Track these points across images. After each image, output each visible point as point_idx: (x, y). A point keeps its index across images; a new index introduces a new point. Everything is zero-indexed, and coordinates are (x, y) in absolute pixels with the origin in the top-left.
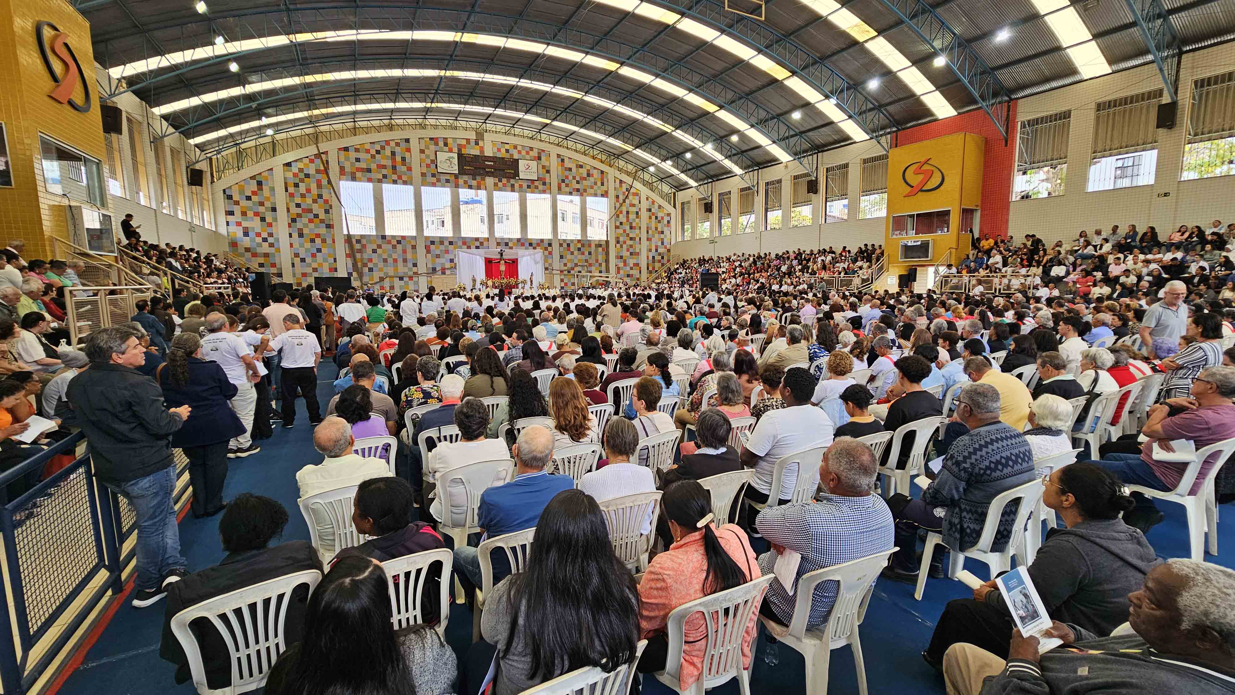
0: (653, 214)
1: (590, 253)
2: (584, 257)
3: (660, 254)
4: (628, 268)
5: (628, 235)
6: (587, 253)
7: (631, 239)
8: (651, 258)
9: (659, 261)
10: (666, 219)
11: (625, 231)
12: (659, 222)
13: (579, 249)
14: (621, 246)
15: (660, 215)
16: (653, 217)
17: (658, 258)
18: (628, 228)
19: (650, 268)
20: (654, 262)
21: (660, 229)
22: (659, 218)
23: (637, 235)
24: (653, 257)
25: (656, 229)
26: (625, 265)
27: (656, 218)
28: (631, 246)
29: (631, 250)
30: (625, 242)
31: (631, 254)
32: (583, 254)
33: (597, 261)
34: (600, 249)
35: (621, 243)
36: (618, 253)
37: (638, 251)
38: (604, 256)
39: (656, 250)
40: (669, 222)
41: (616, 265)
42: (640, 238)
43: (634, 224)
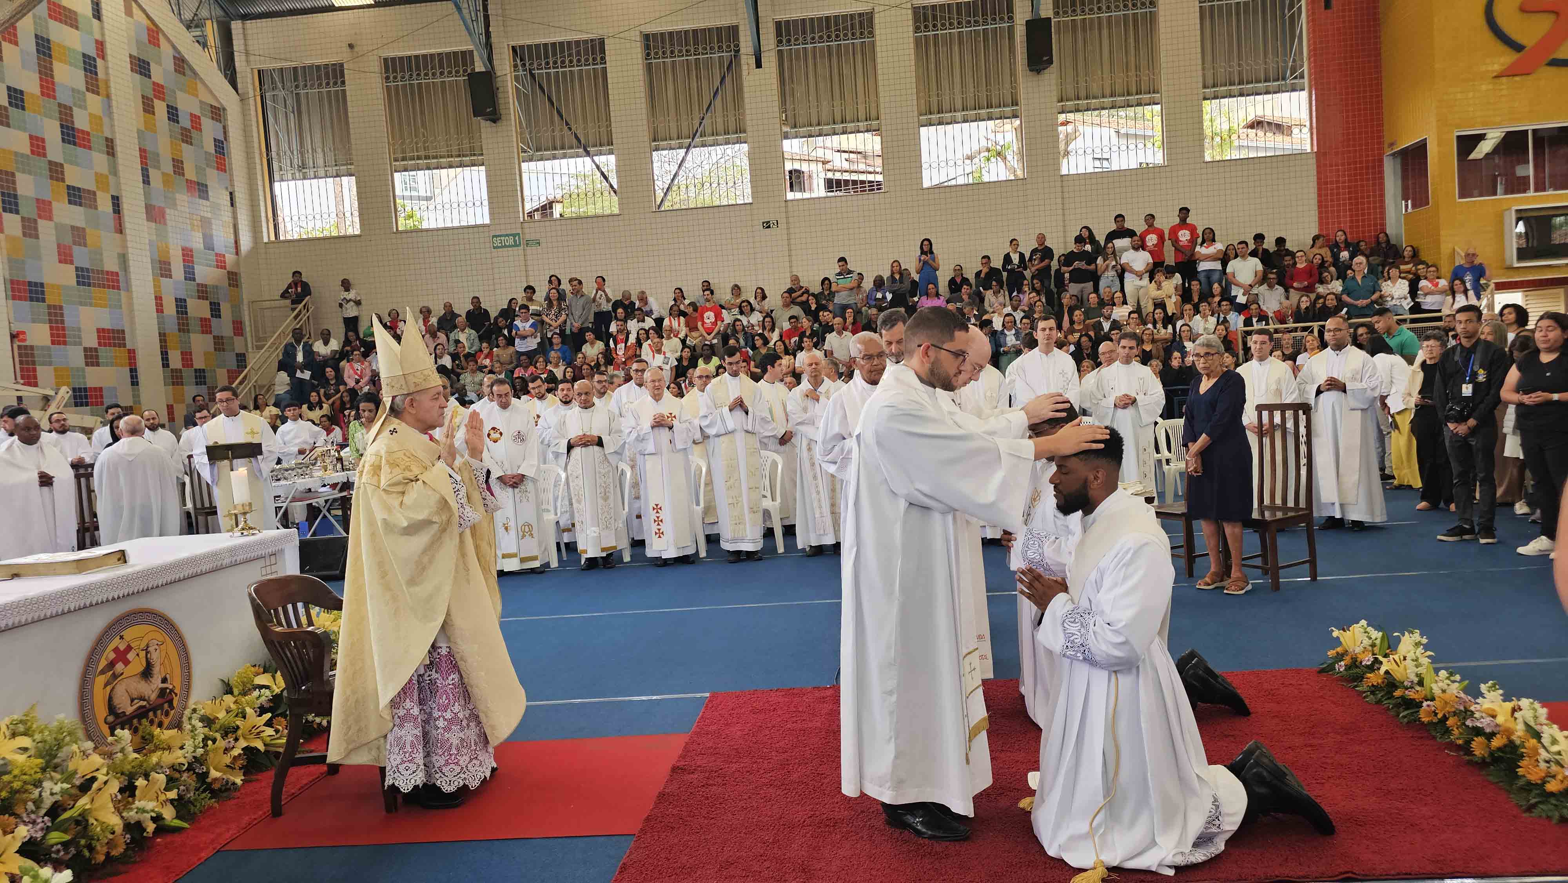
0: (159, 91)
3: (203, 292)
4: (75, 356)
5: (56, 171)
7: (76, 196)
8: (170, 309)
9: (205, 326)
10: (209, 130)
11: (38, 145)
12: (186, 137)
14: (30, 229)
15: (187, 105)
16: (160, 107)
17: (198, 309)
18: (52, 131)
19: (176, 361)
20: (184, 327)
21: (190, 173)
22: (185, 122)
23: (100, 179)
24: (181, 304)
25: (178, 166)
26: (59, 336)
27: (173, 114)
28: (79, 235)
29: (81, 257)
30: (44, 208)
31: (84, 277)
35: (28, 209)
36: (13, 263)
37: (111, 264)
39: (190, 276)
40: (220, 146)
41: (13, 337)
42: (116, 201)
43: (81, 121)
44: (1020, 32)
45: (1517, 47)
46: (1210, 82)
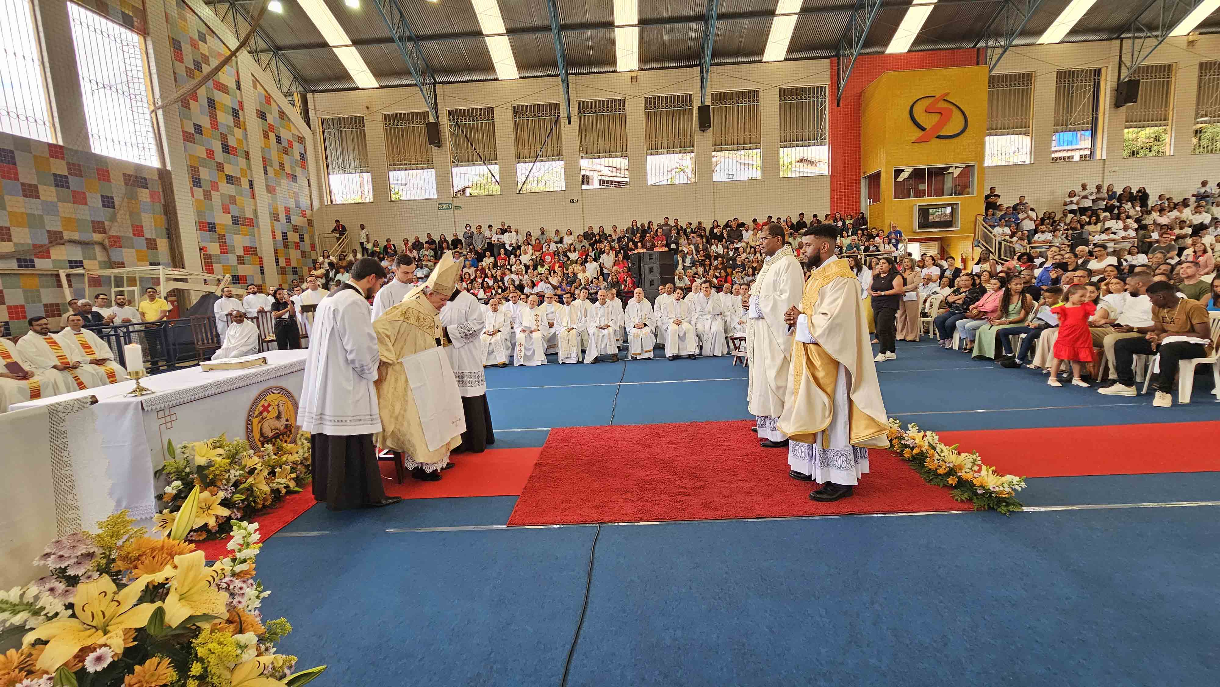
0: (271, 128)
1: (108, 202)
2: (84, 213)
3: (295, 229)
4: (232, 259)
5: (220, 167)
6: (95, 201)
7: (230, 179)
8: (279, 237)
9: (297, 246)
10: (297, 148)
11: (210, 153)
12: (285, 151)
13: (60, 182)
14: (208, 196)
15: (285, 135)
16: (272, 136)
17: (293, 237)
18: (217, 147)
19: (282, 263)
20: (286, 246)
21: (288, 169)
22: (285, 144)
23: (243, 171)
24: (284, 235)
25: (282, 166)
26: (224, 250)
27: (279, 140)
28: (233, 200)
29: (234, 210)
30: (215, 186)
31: (236, 221)
32: (79, 199)
33: (138, 231)
34: (144, 195)
35: (206, 186)
36: (199, 213)
37: (249, 214)
38: (162, 219)
39: (289, 220)
40: (303, 156)
41: (201, 249)
42: (251, 183)
43: (232, 142)
44: (695, 112)
45: (923, 129)
46: (783, 140)
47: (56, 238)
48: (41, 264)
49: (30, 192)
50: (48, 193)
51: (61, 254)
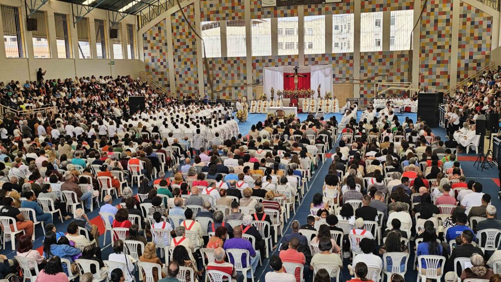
0: (469, 19)
1: (391, 64)
2: (385, 68)
3: (475, 61)
4: (434, 77)
5: (435, 44)
6: (388, 64)
7: (439, 47)
8: (463, 65)
9: (474, 69)
10: (486, 23)
11: (431, 40)
12: (476, 27)
13: (380, 60)
14: (427, 55)
15: (477, 20)
16: (469, 23)
17: (473, 65)
18: (435, 37)
19: (462, 76)
20: (466, 69)
21: (476, 35)
22: (476, 24)
23: (447, 43)
24: (467, 64)
25: (472, 35)
26: (431, 73)
27: (473, 23)
28: (439, 55)
29: (439, 59)
30: (431, 51)
31: (438, 62)
32: (384, 64)
33: (399, 70)
34: (403, 59)
35: (427, 52)
36: (422, 62)
37: (446, 58)
38: (407, 67)
39: (471, 57)
40: (489, 26)
41: (420, 74)
43: (443, 32)
47: (377, 75)
48: (372, 81)
49: (373, 64)
50: (377, 64)
51: (377, 79)
